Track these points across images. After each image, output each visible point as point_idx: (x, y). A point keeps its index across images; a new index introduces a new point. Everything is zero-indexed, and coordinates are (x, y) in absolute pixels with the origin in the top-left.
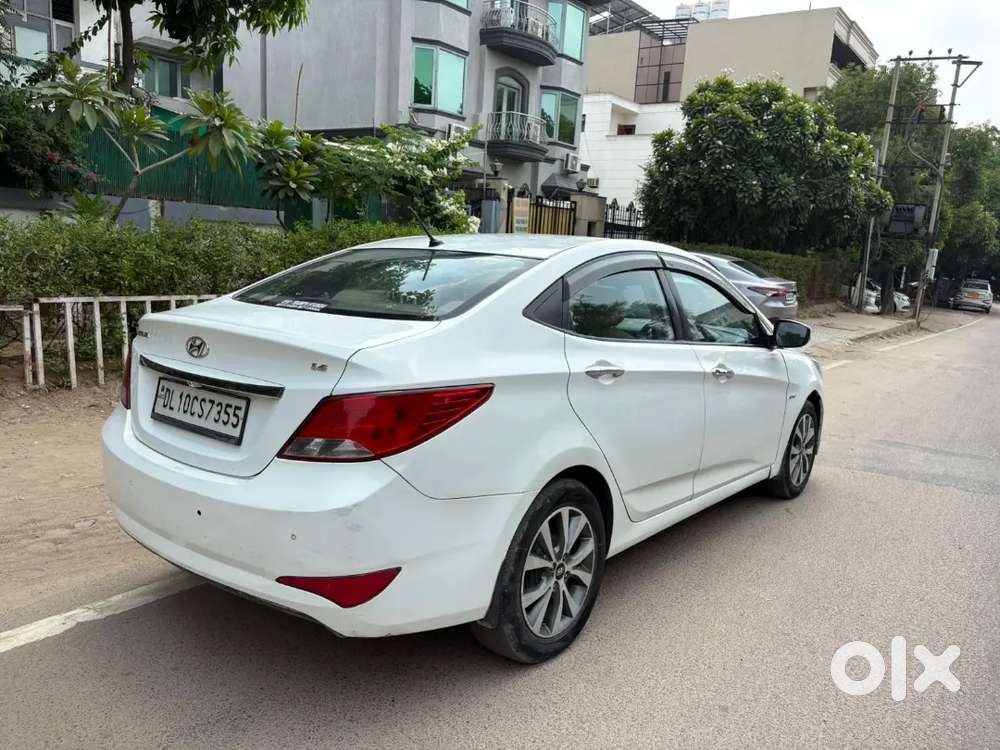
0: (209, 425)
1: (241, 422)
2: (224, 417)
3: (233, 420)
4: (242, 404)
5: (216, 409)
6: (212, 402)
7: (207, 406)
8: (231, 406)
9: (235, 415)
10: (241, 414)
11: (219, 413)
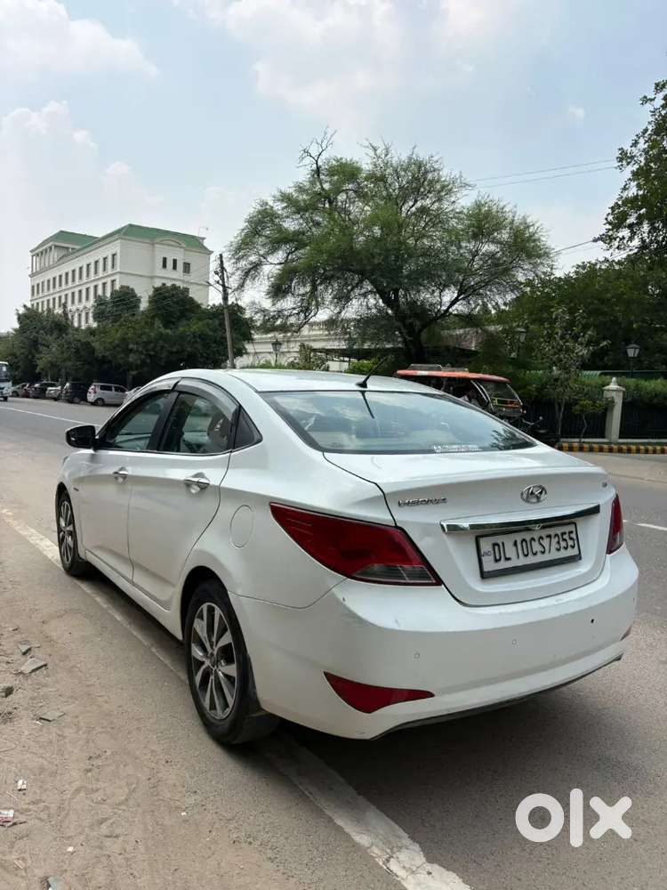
0: (555, 555)
1: (576, 542)
2: (563, 544)
3: (570, 543)
4: (572, 528)
5: (554, 541)
6: (549, 536)
7: (546, 542)
8: (565, 533)
9: (571, 538)
10: (574, 536)
11: (558, 542)
